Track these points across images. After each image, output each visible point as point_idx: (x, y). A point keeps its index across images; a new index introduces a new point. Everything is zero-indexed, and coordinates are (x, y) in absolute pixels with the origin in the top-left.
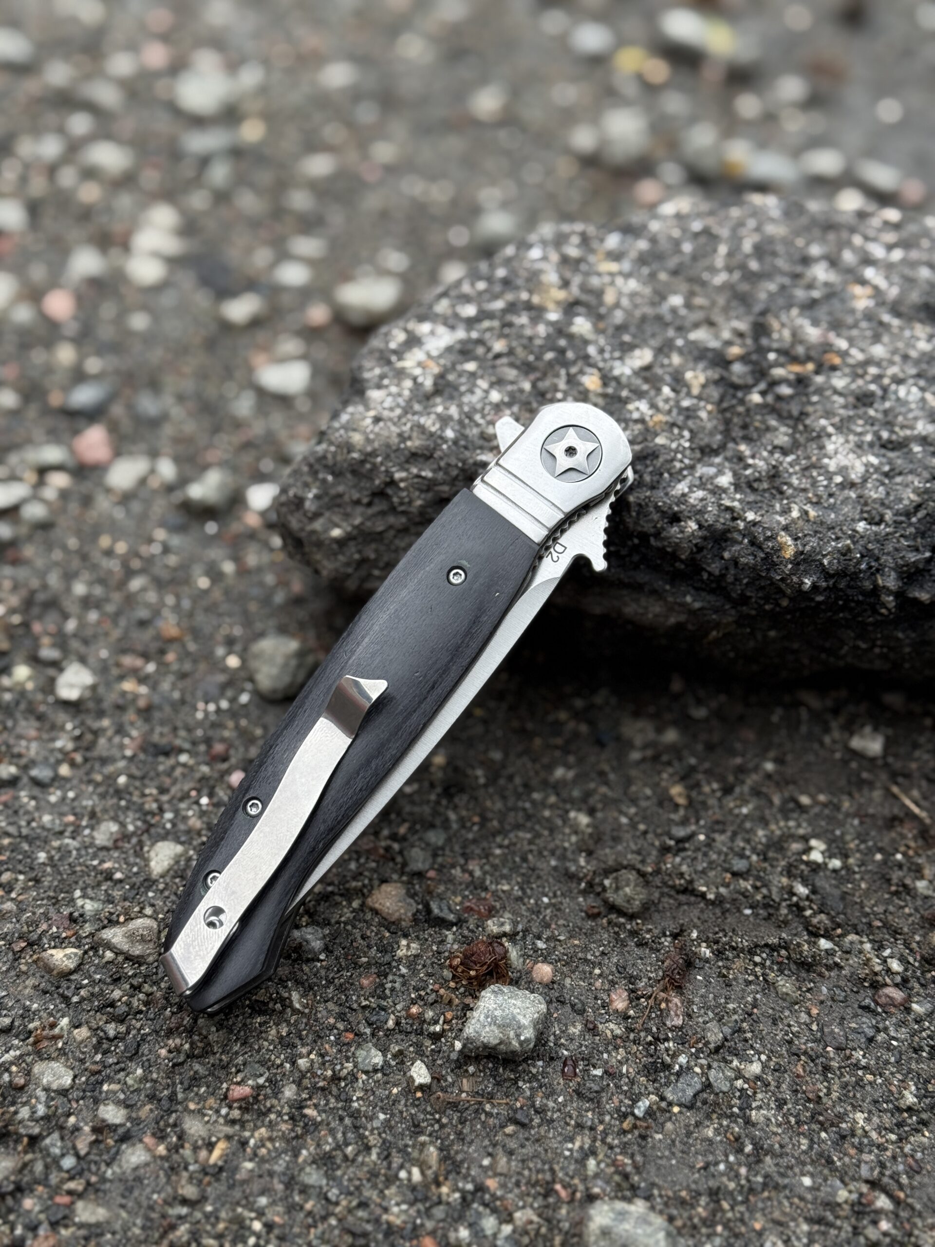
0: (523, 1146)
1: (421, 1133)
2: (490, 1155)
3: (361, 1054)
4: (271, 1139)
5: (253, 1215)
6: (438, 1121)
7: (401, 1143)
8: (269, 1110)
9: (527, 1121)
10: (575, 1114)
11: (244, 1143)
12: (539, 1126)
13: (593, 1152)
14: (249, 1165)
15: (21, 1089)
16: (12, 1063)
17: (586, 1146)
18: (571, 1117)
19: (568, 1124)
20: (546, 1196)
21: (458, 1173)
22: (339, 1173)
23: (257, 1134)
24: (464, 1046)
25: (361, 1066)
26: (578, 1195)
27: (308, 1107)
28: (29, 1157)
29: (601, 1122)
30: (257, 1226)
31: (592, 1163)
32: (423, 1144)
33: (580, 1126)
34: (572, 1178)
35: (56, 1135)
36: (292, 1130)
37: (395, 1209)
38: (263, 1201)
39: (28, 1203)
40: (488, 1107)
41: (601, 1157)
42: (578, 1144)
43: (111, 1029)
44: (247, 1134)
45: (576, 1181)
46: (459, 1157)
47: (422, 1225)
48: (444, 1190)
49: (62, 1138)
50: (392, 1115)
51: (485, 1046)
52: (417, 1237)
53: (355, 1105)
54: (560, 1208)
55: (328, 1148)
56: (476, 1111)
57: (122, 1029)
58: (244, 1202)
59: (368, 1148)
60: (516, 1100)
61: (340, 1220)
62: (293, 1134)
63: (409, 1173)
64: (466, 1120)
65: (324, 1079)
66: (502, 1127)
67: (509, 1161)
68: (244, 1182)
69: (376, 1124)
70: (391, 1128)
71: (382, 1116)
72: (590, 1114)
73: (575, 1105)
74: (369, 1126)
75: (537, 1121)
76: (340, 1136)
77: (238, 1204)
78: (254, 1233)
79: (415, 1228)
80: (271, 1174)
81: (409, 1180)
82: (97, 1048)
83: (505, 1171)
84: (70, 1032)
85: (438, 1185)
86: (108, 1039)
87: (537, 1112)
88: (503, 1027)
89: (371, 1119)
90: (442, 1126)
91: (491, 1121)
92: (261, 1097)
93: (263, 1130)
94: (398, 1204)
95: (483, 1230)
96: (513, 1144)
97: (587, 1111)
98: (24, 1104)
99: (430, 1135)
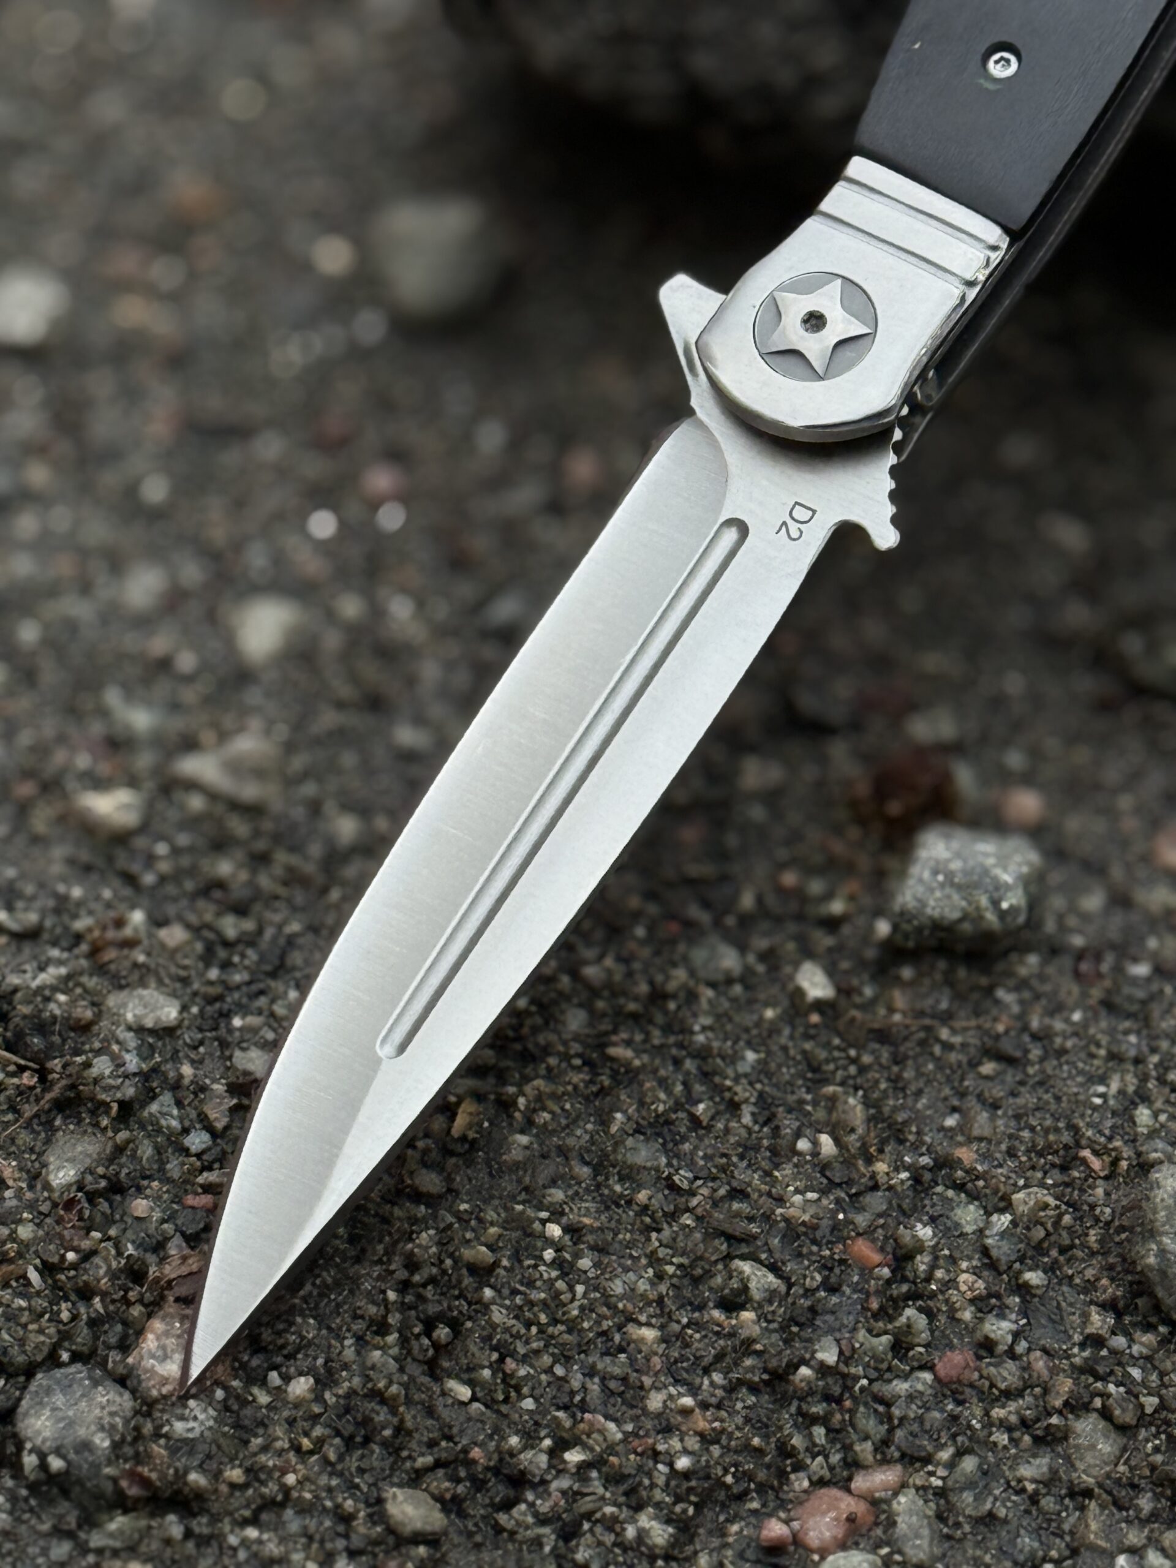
0: (1014, 1094)
1: (826, 1081)
2: (954, 1110)
3: (699, 955)
4: (553, 1096)
5: (544, 1215)
6: (854, 1061)
7: (791, 1099)
8: (546, 1051)
9: (1018, 1054)
10: (1104, 1040)
11: (506, 1105)
12: (1042, 1060)
13: (1143, 1097)
14: (524, 1139)
15: (84, 1028)
16: (55, 989)
17: (1131, 1089)
18: (1098, 1045)
19: (1093, 1056)
20: (1064, 1168)
21: (901, 1142)
22: (687, 1147)
23: (528, 1089)
24: (895, 927)
25: (702, 974)
26: (1124, 1164)
27: (615, 1044)
28: (123, 1135)
29: (1154, 1050)
30: (554, 1230)
31: (1143, 1115)
32: (833, 1099)
33: (1115, 1057)
34: (1110, 1139)
35: (167, 1098)
36: (592, 1082)
37: (798, 1198)
38: (557, 1195)
39: (140, 1206)
40: (944, 1034)
41: (1159, 1104)
42: (1115, 1086)
43: (230, 926)
44: (511, 1090)
45: (1118, 1143)
46: (901, 1117)
47: (848, 1222)
48: (881, 1167)
49: (179, 1104)
50: (769, 1053)
51: (937, 925)
52: (843, 1240)
53: (701, 1038)
54: (1093, 1187)
55: (661, 1108)
56: (922, 1043)
57: (249, 925)
58: (523, 1196)
59: (734, 1107)
60: (995, 1020)
61: (699, 1219)
62: (594, 1089)
63: (815, 1143)
64: (906, 1057)
65: (636, 999)
66: (974, 1064)
67: (993, 1118)
68: (517, 1166)
69: (743, 1068)
70: (769, 1075)
71: (751, 1056)
72: (1133, 1039)
73: (1104, 1024)
74: (730, 1072)
75: (1036, 1052)
76: (679, 1088)
77: (513, 1198)
78: (550, 1242)
79: (836, 1227)
80: (563, 1152)
81: (815, 1154)
82: (207, 958)
83: (987, 1132)
84: (151, 935)
85: (869, 1160)
86: (227, 944)
87: (1035, 1037)
88: (965, 888)
89: (734, 1058)
90: (863, 1070)
91: (953, 1057)
92: (525, 1030)
93: (538, 1082)
94: (797, 1191)
95: (957, 1225)
96: (997, 1092)
97: (1127, 1033)
98: (98, 1052)
99: (842, 1084)
